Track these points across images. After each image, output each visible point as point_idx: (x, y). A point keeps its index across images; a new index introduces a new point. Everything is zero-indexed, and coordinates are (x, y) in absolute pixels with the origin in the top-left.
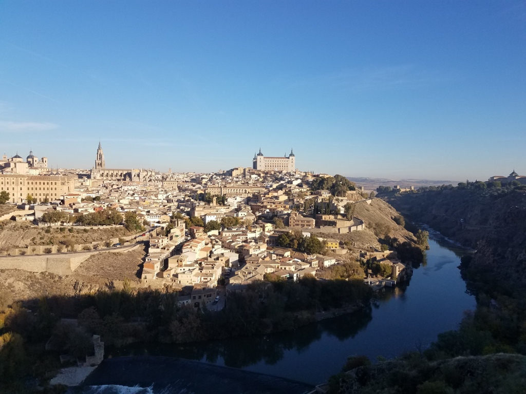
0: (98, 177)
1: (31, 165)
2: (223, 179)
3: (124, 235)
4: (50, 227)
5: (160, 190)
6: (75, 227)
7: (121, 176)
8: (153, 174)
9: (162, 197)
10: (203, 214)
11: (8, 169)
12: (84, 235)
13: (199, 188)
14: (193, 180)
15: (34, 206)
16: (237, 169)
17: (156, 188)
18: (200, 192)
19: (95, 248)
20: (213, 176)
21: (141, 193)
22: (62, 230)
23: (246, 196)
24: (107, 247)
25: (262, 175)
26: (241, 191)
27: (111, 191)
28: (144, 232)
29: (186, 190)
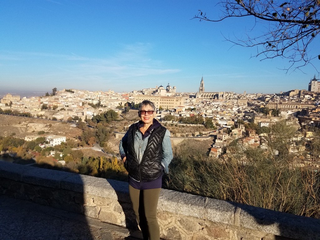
0: (200, 97)
1: (168, 90)
2: (282, 98)
3: (203, 130)
4: (166, 123)
5: (235, 105)
6: (178, 124)
7: (212, 96)
8: (232, 95)
9: (235, 109)
10: (260, 121)
11: (157, 93)
12: (182, 128)
13: (263, 104)
14: (259, 99)
15: (161, 112)
16: (294, 91)
17: (232, 104)
18: (262, 106)
19: (187, 136)
20: (275, 95)
21: (222, 107)
22: (172, 125)
23: (297, 110)
24: (193, 136)
25: (314, 95)
26: (293, 107)
27: (205, 105)
28: (215, 130)
29: (253, 105)
